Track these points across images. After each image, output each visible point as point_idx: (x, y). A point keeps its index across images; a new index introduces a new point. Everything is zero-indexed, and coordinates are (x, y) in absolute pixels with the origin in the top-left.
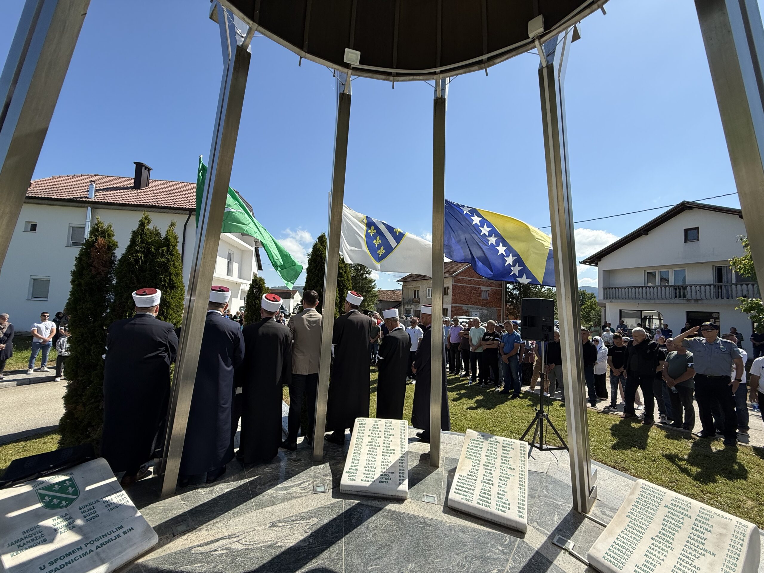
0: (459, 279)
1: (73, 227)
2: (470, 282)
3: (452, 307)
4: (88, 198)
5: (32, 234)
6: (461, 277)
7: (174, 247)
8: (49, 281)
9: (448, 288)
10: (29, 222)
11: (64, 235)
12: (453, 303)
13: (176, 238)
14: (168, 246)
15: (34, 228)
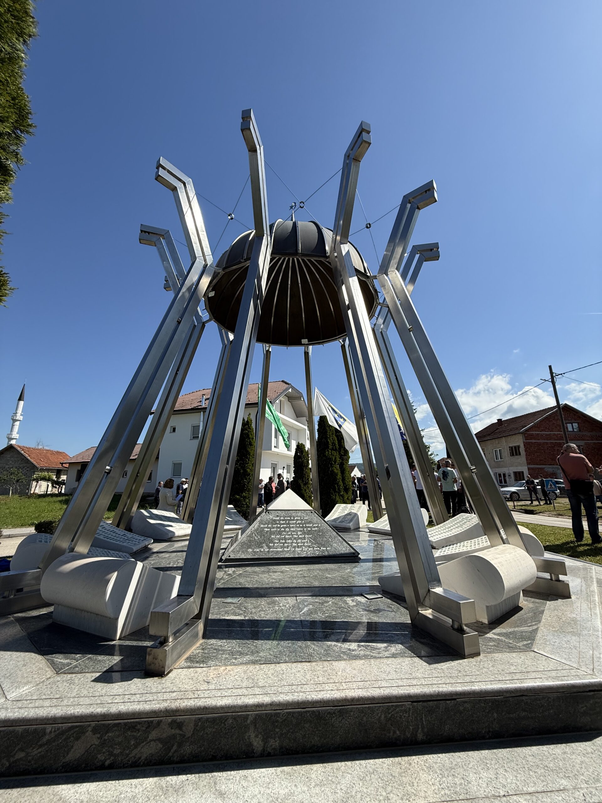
0: (532, 435)
1: (194, 426)
2: (548, 437)
3: (529, 469)
4: (201, 406)
5: (174, 434)
6: (534, 433)
7: (251, 425)
8: (181, 464)
9: (519, 447)
10: (172, 427)
11: (188, 433)
12: (528, 464)
13: (251, 421)
14: (248, 425)
15: (174, 430)
